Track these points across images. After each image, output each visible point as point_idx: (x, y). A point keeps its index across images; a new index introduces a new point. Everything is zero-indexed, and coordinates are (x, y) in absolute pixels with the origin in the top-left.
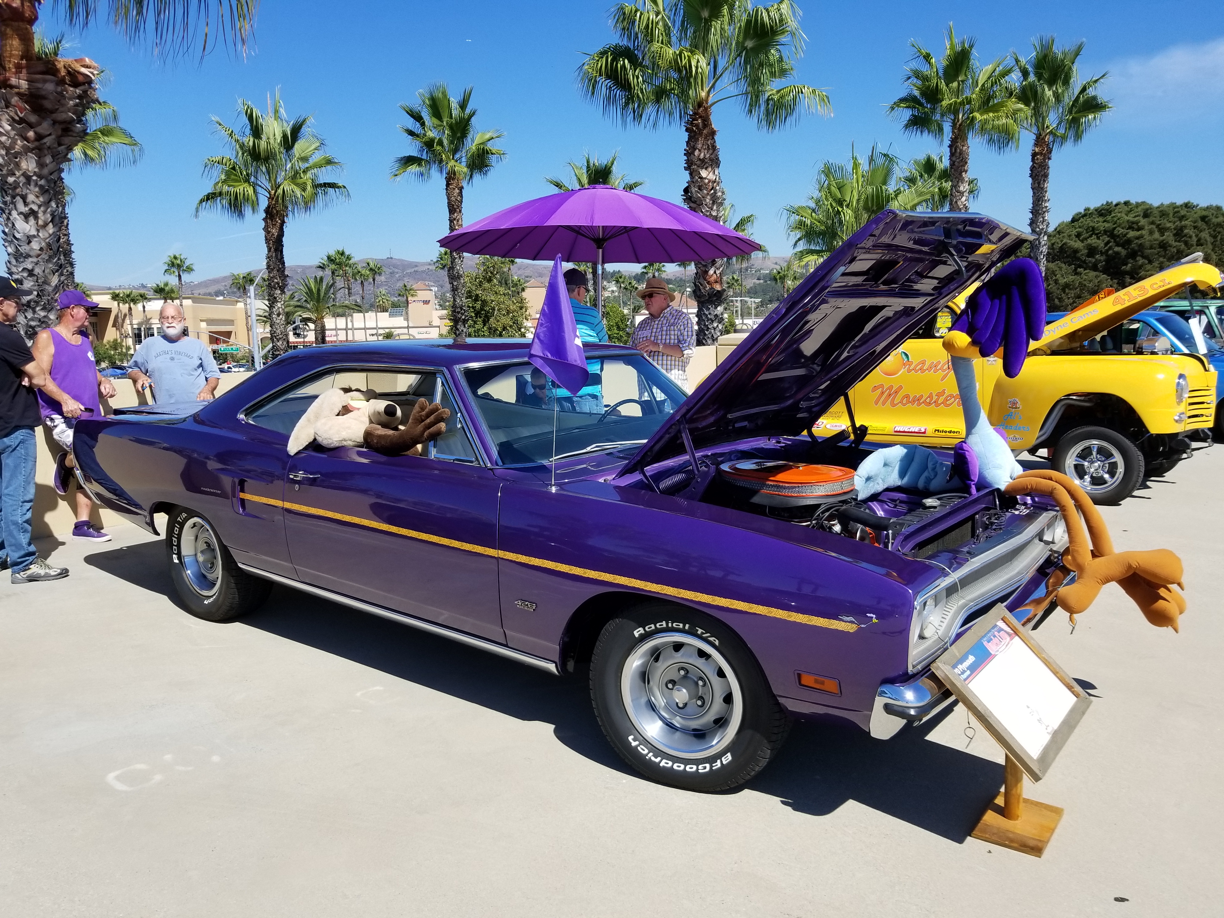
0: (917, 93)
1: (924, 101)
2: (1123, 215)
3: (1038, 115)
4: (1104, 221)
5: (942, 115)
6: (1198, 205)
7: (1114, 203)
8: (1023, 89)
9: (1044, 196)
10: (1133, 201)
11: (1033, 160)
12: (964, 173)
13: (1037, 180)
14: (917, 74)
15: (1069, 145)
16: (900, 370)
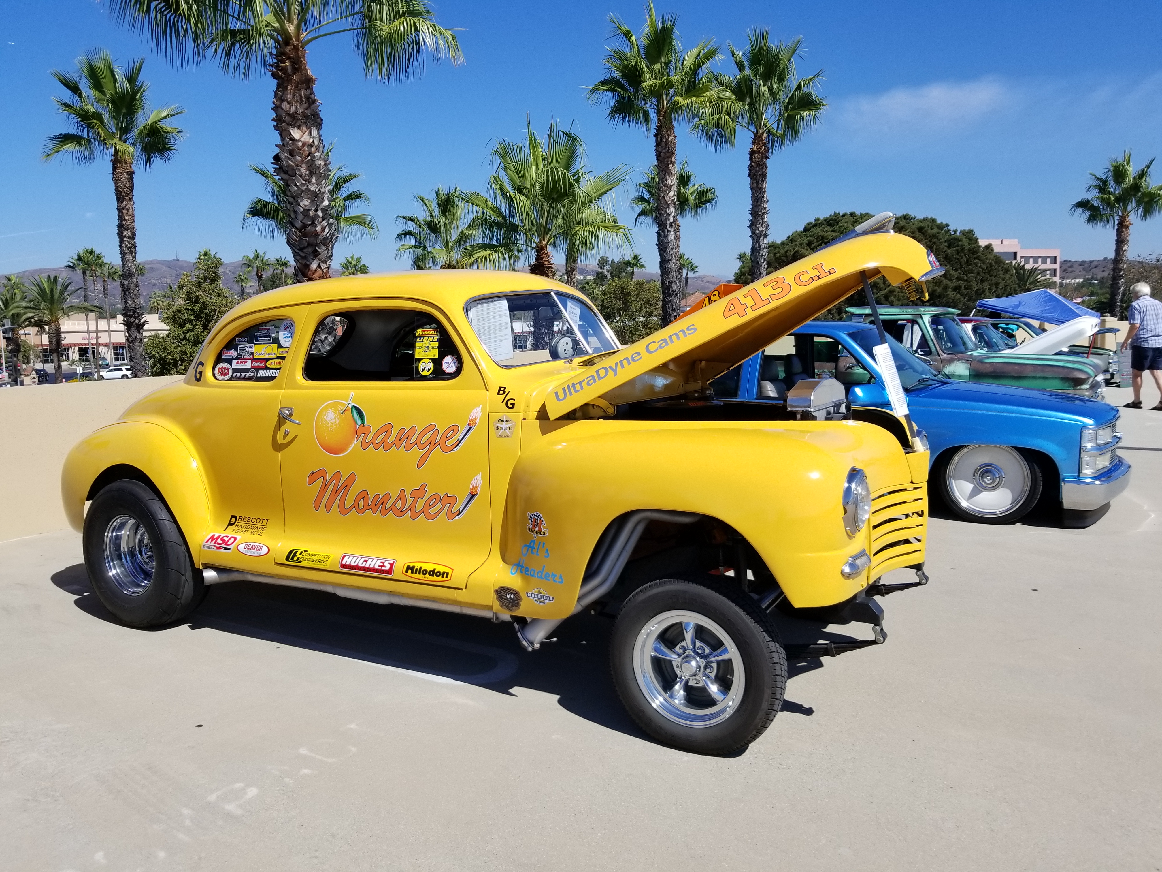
0: (617, 74)
1: (626, 84)
2: (849, 225)
3: (754, 113)
4: (833, 231)
5: (645, 99)
6: (915, 217)
7: (841, 214)
8: (739, 83)
9: (763, 197)
10: (858, 213)
11: (751, 159)
12: (670, 166)
13: (756, 179)
14: (619, 55)
15: (788, 145)
16: (351, 443)
